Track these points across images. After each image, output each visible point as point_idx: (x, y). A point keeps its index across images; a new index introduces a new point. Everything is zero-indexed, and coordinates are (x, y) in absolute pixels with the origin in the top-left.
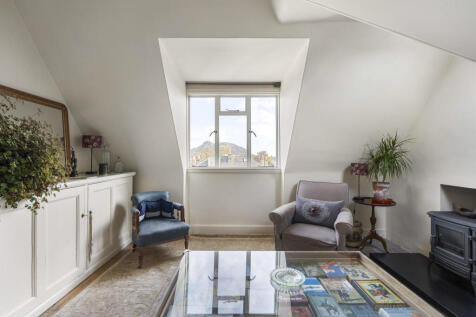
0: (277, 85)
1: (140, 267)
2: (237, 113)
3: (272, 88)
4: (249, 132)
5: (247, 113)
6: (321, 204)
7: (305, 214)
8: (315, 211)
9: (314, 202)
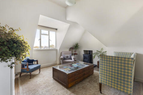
0: (56, 29)
1: (30, 79)
2: (46, 35)
3: (55, 30)
4: (49, 40)
5: (49, 35)
6: (68, 55)
7: (66, 58)
8: (67, 57)
9: (67, 55)
